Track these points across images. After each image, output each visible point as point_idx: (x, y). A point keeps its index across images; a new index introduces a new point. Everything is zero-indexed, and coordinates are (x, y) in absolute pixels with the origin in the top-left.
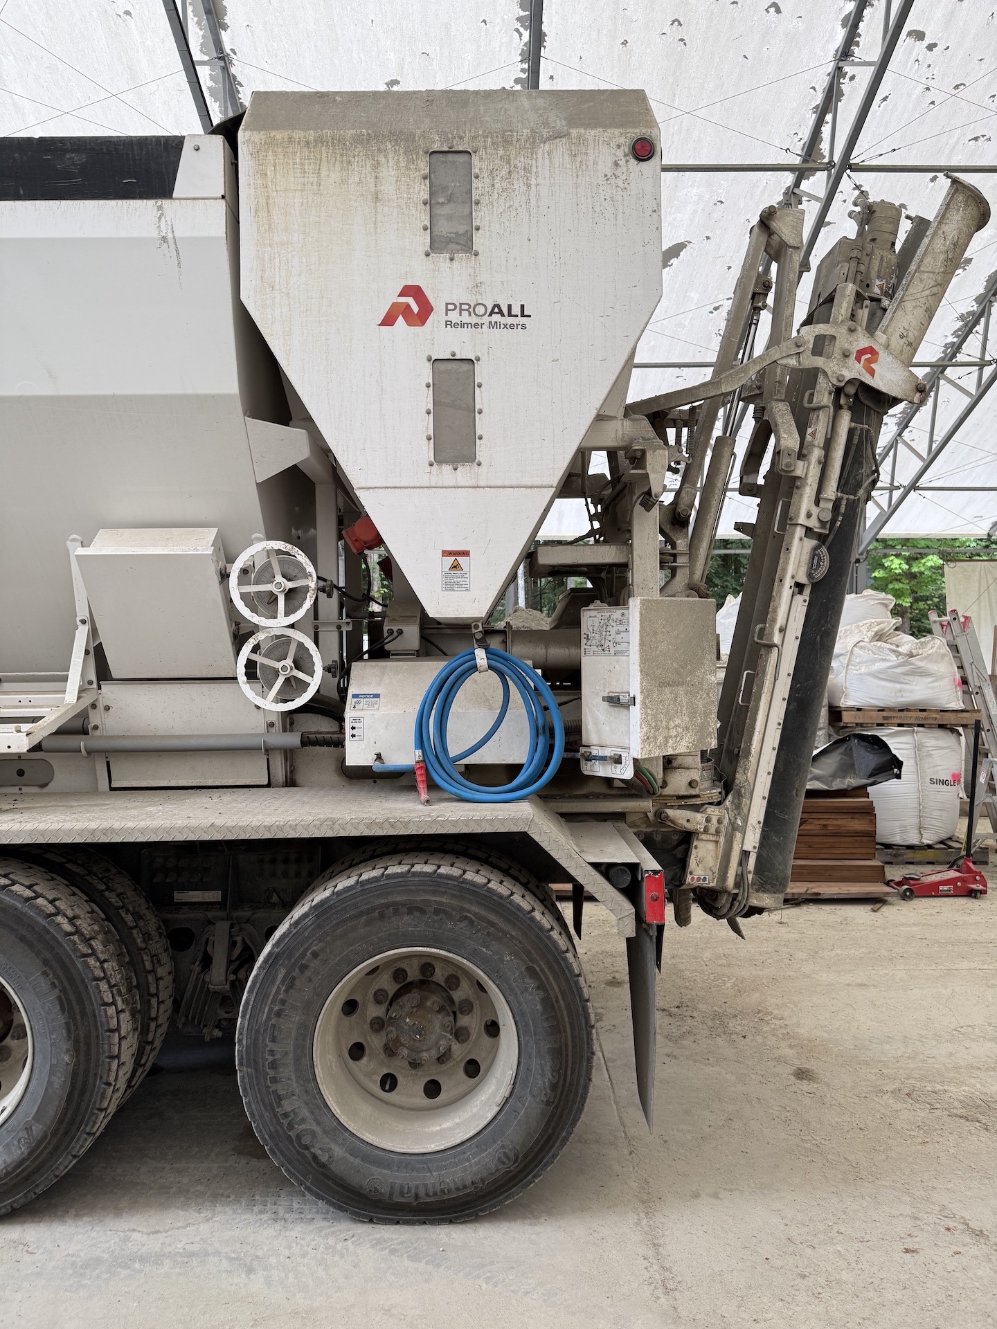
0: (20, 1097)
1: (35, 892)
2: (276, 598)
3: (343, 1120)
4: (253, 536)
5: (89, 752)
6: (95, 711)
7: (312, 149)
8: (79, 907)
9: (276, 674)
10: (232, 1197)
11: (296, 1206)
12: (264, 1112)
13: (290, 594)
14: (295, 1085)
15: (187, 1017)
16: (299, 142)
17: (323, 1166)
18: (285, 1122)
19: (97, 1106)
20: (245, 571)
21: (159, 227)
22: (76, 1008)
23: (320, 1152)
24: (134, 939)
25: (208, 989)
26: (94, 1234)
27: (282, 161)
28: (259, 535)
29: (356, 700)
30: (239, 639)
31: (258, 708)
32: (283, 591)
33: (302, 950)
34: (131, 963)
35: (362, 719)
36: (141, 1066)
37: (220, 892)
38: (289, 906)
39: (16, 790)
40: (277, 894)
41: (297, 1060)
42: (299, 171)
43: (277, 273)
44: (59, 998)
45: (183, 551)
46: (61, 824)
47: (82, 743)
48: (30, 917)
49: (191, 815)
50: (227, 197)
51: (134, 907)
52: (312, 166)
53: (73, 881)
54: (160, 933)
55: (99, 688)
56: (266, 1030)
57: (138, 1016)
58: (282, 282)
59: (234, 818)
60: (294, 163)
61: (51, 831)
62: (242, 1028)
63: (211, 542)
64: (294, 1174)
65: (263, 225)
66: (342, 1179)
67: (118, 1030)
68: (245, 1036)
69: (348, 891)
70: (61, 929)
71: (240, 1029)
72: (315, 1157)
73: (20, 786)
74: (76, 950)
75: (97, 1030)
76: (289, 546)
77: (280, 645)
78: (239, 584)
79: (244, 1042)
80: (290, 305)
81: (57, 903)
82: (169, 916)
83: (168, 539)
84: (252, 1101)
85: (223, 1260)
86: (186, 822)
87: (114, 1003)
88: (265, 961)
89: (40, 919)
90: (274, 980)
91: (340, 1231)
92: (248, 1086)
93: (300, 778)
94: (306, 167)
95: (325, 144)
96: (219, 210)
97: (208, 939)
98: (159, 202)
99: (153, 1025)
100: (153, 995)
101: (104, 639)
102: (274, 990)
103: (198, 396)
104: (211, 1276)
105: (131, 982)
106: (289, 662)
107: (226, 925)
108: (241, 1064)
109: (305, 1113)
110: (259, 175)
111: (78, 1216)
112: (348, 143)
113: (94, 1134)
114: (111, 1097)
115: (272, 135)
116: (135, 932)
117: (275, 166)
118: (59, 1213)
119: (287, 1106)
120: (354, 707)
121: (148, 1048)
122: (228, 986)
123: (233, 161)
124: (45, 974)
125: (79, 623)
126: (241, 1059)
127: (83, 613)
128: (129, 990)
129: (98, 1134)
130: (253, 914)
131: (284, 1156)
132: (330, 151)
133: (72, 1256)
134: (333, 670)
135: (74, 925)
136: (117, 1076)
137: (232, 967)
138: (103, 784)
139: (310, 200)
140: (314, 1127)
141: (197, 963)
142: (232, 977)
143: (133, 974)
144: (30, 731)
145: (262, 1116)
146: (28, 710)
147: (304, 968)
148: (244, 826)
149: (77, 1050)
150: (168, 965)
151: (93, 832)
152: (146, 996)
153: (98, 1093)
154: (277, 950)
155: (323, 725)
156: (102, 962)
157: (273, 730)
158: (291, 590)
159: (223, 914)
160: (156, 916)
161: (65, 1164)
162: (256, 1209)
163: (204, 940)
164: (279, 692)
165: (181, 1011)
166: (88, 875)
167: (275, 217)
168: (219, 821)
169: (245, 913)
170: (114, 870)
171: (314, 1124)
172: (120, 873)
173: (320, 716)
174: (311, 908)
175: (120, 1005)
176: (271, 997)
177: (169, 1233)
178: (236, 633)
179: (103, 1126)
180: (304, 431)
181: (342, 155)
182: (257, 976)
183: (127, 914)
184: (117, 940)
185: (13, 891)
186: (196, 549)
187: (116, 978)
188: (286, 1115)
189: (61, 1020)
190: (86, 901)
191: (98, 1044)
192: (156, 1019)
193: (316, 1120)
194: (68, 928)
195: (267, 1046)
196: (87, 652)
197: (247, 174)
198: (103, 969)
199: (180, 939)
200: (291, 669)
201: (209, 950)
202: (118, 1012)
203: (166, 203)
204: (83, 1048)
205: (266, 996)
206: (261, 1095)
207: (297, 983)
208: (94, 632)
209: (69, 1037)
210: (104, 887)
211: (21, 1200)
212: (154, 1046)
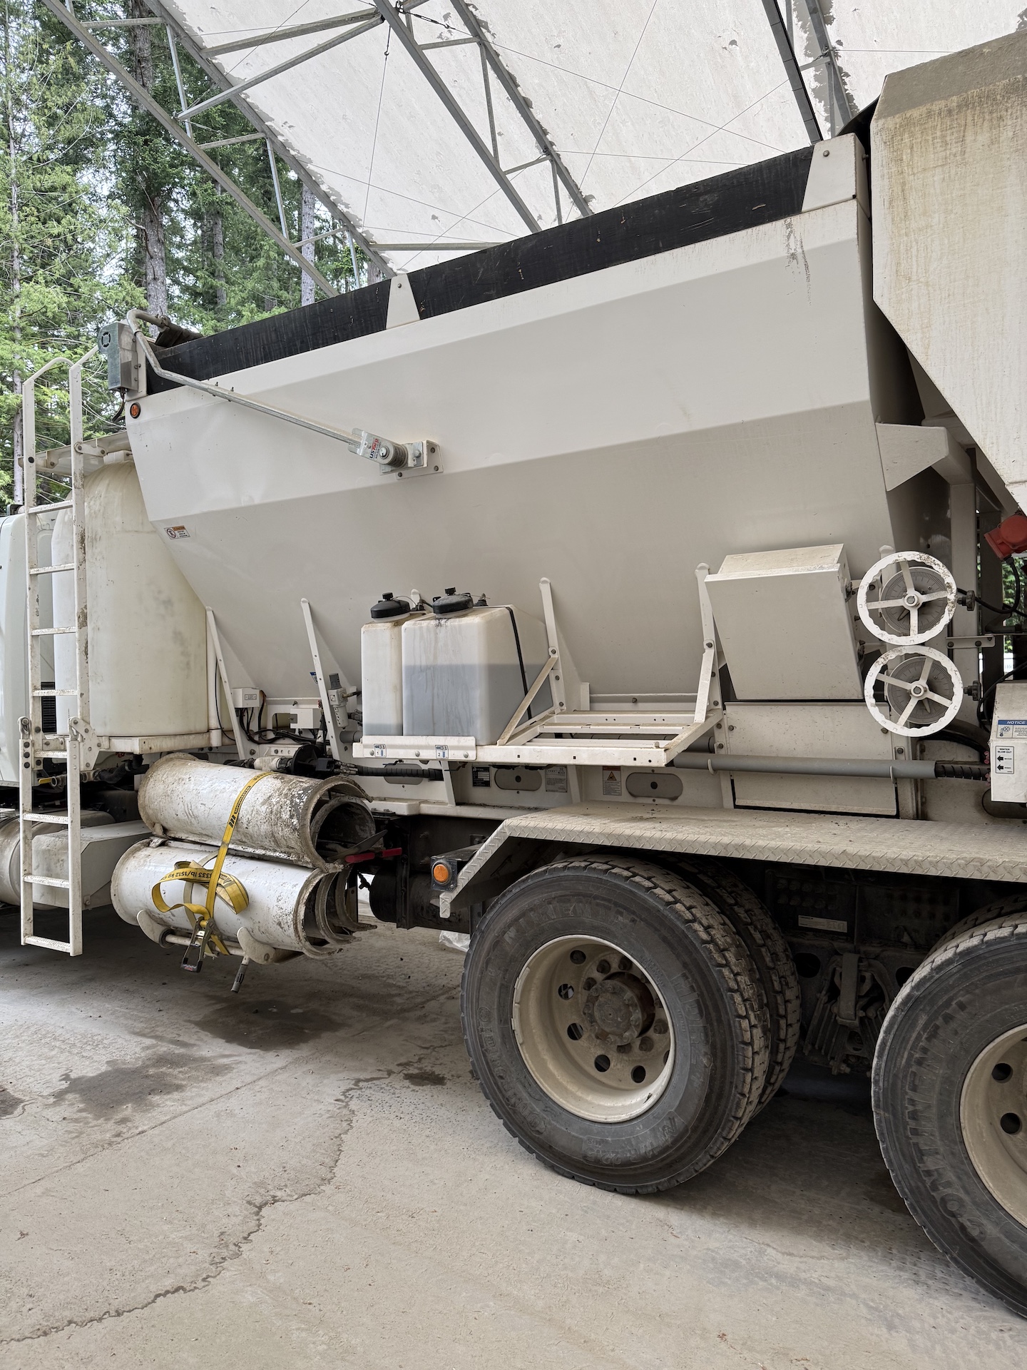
0: (664, 1088)
1: (673, 897)
2: (909, 614)
3: (997, 1195)
4: (881, 549)
5: (716, 770)
6: (720, 730)
7: (956, 117)
8: (713, 917)
9: (908, 696)
10: (867, 1244)
11: (939, 1275)
12: (903, 1163)
13: (924, 609)
14: (939, 1143)
15: (813, 1045)
16: (940, 114)
17: (973, 1240)
18: (928, 1181)
19: (733, 1114)
20: (872, 587)
21: (788, 245)
22: (713, 1014)
23: (969, 1223)
24: (763, 957)
25: (836, 1021)
26: (730, 1237)
27: (919, 140)
28: (888, 547)
29: (1003, 726)
30: (865, 659)
31: (885, 731)
32: (916, 605)
33: (945, 998)
34: (760, 980)
35: (1011, 749)
36: (771, 1084)
37: (845, 923)
38: (925, 949)
39: (650, 801)
40: (909, 934)
41: (942, 1117)
42: (939, 145)
43: (914, 263)
44: (698, 1002)
45: (808, 570)
46: (696, 836)
47: (709, 760)
48: (670, 920)
49: (820, 840)
50: (858, 197)
51: (762, 926)
52: (955, 135)
53: (707, 892)
54: (787, 956)
55: (724, 708)
56: (905, 1077)
57: (769, 1035)
58: (920, 271)
59: (867, 847)
60: (934, 138)
61: (688, 842)
62: (878, 1068)
63: (837, 559)
64: (939, 1240)
65: (898, 215)
66: (995, 1261)
67: (751, 1044)
68: (881, 1078)
69: (1000, 943)
70: (698, 935)
71: (876, 1069)
72: (963, 1228)
73: (655, 797)
74: (712, 958)
75: (732, 1039)
76: (925, 556)
77: (912, 665)
78: (868, 601)
79: (881, 1084)
80: (929, 294)
81: (693, 910)
82: (795, 940)
83: (792, 560)
84: (890, 1148)
85: (861, 1306)
86: (817, 846)
87: (747, 1017)
88: (904, 1002)
89: (679, 923)
90: (913, 1025)
91: (994, 1318)
92: (885, 1131)
93: (932, 812)
94: (948, 138)
95: (971, 106)
96: (851, 212)
97: (835, 969)
98: (788, 220)
99: (782, 1046)
100: (782, 1017)
101: (730, 660)
102: (914, 1035)
103: (826, 410)
104: (849, 1318)
105: (763, 1000)
106: (922, 683)
107: (855, 958)
108: (877, 1106)
109: (950, 1176)
110: (893, 163)
111: (715, 1215)
112: (998, 97)
113: (730, 1140)
114: (746, 1108)
115: (908, 115)
116: (763, 950)
117: (912, 148)
118: (698, 1206)
119: (930, 1163)
120: (1001, 735)
121: (777, 1068)
122: (857, 1022)
123: (865, 156)
124: (684, 975)
125: (706, 647)
126: (877, 1101)
127: (709, 637)
128: (761, 1007)
129: (733, 1140)
130: (883, 951)
131: (927, 1217)
132: (977, 112)
133: (713, 1251)
134: (974, 692)
135: (709, 934)
136: (751, 1088)
137: (862, 1003)
138: (728, 802)
139: (953, 172)
140: (962, 1195)
141: (824, 992)
142: (861, 1014)
143: (763, 992)
144: (667, 747)
145: (901, 1167)
146: (663, 727)
147: (948, 1019)
148: (878, 857)
149: (714, 1055)
150: (795, 989)
151: (726, 846)
152: (777, 1017)
153: (733, 1101)
154: (917, 994)
155: (961, 755)
156: (736, 975)
157: (902, 757)
158: (925, 604)
159: (849, 946)
160: (782, 937)
161: (703, 1161)
162: (894, 1263)
163: (830, 970)
164: (911, 716)
165: (808, 1037)
166: (718, 888)
167: (912, 202)
168: (852, 849)
169: (874, 949)
170: (741, 887)
171: (962, 1191)
172: (747, 890)
173: (955, 744)
174: (955, 954)
175: (754, 1021)
176: (911, 1043)
177: (805, 1259)
178: (861, 653)
179: (737, 1134)
180: (942, 428)
181: (991, 113)
182: (894, 1017)
183: (755, 931)
184: (747, 955)
185: (655, 894)
186: (822, 567)
187: (748, 993)
188: (929, 1173)
189: (699, 1023)
190: (718, 912)
191: (733, 1053)
192: (784, 1041)
193: (964, 1188)
194: (704, 936)
195: (907, 1093)
196: (713, 675)
197: (880, 164)
198: (736, 980)
199: (807, 966)
200: (925, 691)
201: (837, 980)
202: (752, 1027)
203: (795, 220)
204: (719, 1054)
205: (905, 1040)
206: (900, 1144)
207: (941, 1032)
208: (720, 654)
209: (708, 1042)
210: (732, 901)
211: (666, 1185)
212: (783, 1068)
